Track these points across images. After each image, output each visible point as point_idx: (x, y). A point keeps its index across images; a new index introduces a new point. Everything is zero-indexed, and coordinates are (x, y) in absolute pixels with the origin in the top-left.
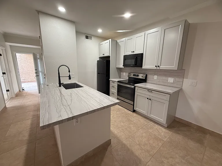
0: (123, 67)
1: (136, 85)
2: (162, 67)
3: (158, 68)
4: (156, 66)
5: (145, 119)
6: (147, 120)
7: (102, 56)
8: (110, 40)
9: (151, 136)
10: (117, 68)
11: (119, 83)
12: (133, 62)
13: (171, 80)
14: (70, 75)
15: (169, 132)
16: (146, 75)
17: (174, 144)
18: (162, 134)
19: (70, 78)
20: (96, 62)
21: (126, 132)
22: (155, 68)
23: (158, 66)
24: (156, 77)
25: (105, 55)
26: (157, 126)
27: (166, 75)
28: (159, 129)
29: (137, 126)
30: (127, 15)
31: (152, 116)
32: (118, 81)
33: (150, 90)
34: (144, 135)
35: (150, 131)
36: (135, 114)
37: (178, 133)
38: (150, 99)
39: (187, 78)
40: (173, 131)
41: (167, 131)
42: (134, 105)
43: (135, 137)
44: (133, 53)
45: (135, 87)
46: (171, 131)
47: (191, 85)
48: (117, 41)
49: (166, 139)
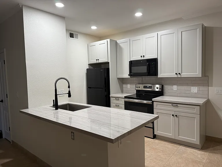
0: (129, 77)
1: (153, 99)
2: (184, 75)
3: (179, 76)
4: (176, 74)
5: (172, 144)
6: (175, 145)
7: (95, 62)
8: (109, 40)
9: (188, 160)
10: (118, 78)
11: (127, 100)
12: (144, 69)
13: (194, 90)
14: (69, 91)
15: (206, 153)
16: (163, 86)
17: (215, 163)
18: (199, 156)
19: (70, 96)
20: (85, 72)
21: (157, 162)
22: (176, 76)
23: (179, 74)
24: (175, 87)
25: (100, 61)
26: (189, 150)
27: (187, 85)
28: (193, 151)
29: (166, 153)
30: (138, 14)
31: (181, 138)
32: (126, 97)
33: (175, 104)
34: (180, 160)
35: (185, 155)
36: (157, 140)
37: (215, 153)
38: (176, 116)
39: (212, 86)
40: (209, 151)
41: (203, 153)
42: (153, 128)
43: (171, 165)
44: (142, 58)
45: (153, 102)
46: (206, 152)
47: (218, 93)
48: (116, 42)
49: (205, 161)
